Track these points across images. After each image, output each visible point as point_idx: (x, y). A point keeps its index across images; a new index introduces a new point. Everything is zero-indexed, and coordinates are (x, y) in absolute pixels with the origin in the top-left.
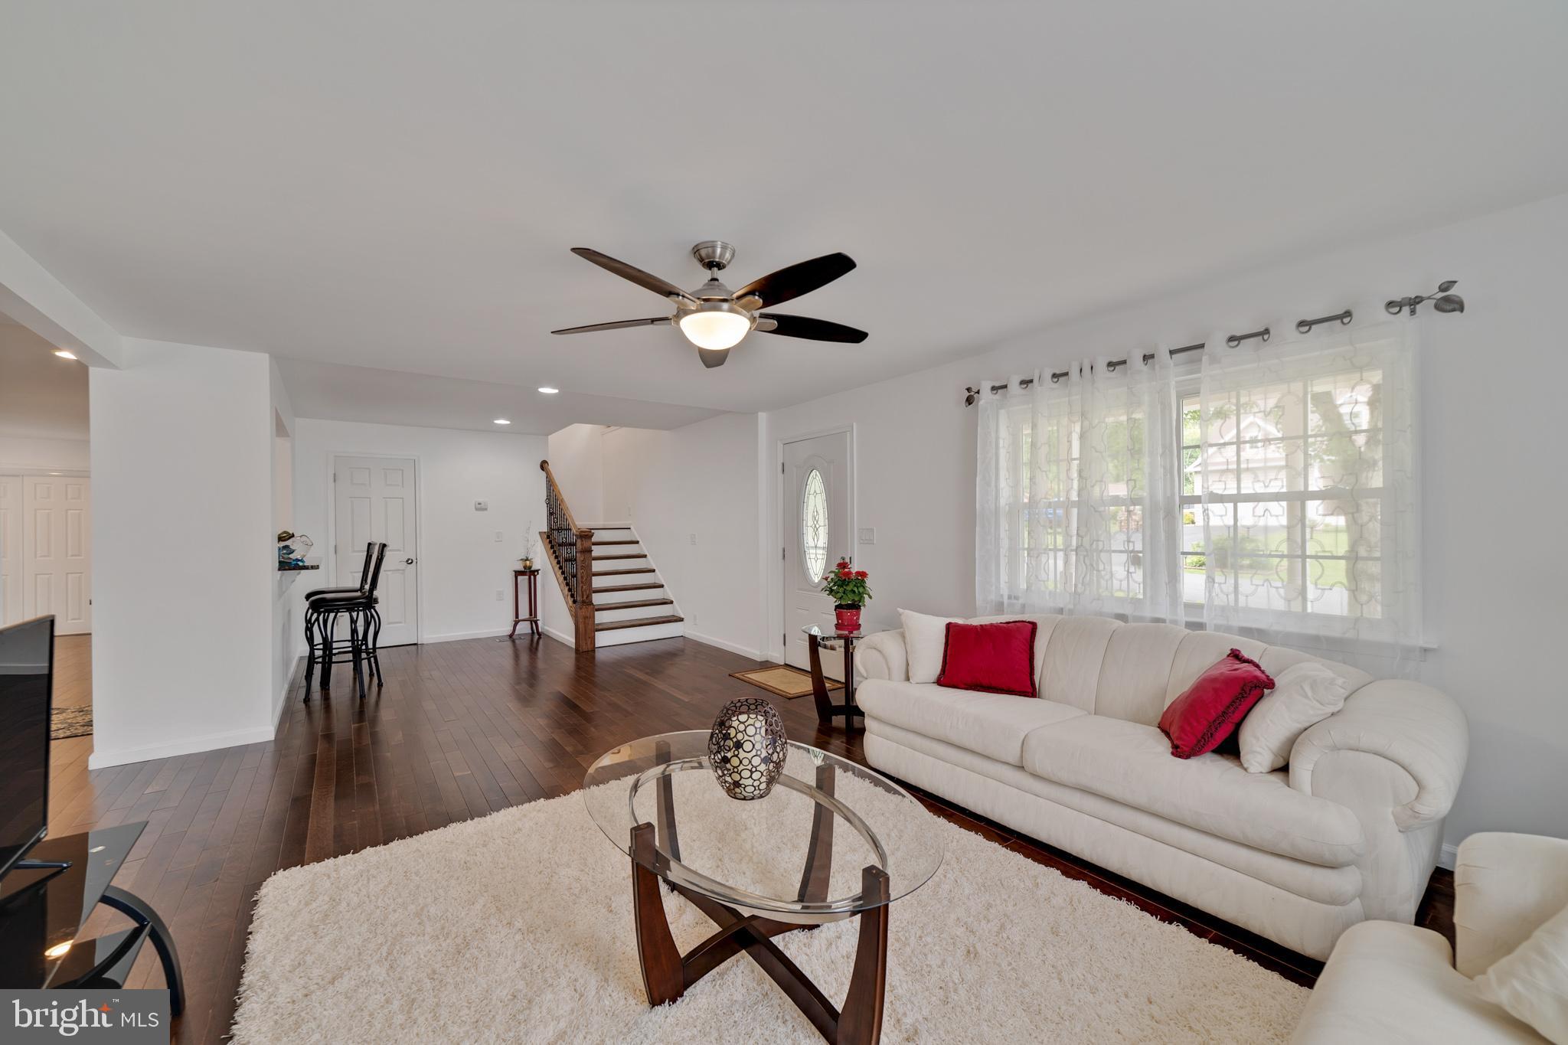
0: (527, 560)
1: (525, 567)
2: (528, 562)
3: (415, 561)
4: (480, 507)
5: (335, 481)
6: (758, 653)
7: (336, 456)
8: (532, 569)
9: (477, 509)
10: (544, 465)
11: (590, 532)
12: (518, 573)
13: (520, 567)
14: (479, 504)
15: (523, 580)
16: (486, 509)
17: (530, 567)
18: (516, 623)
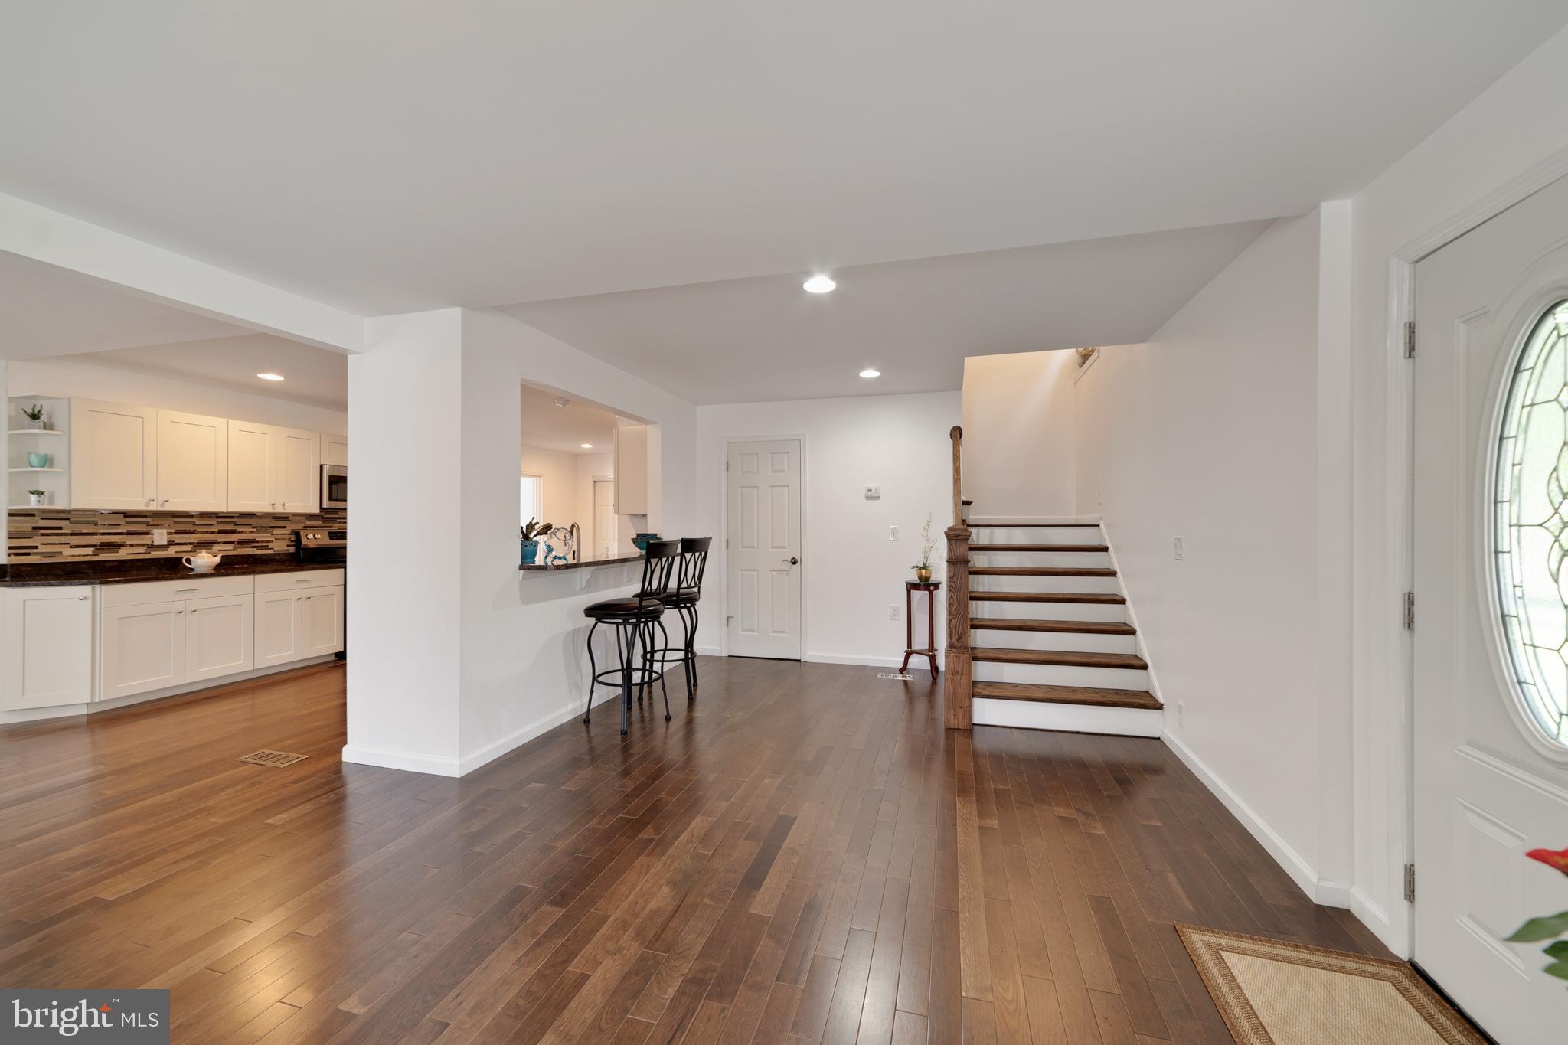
0: (925, 567)
1: (920, 578)
2: (924, 571)
3: (799, 562)
4: (872, 496)
5: (727, 470)
6: (1314, 878)
7: (729, 443)
8: (930, 582)
9: (868, 498)
10: (956, 433)
11: (966, 530)
12: (912, 587)
13: (914, 577)
14: (870, 491)
15: (920, 596)
16: (878, 498)
17: (927, 579)
18: (908, 655)
